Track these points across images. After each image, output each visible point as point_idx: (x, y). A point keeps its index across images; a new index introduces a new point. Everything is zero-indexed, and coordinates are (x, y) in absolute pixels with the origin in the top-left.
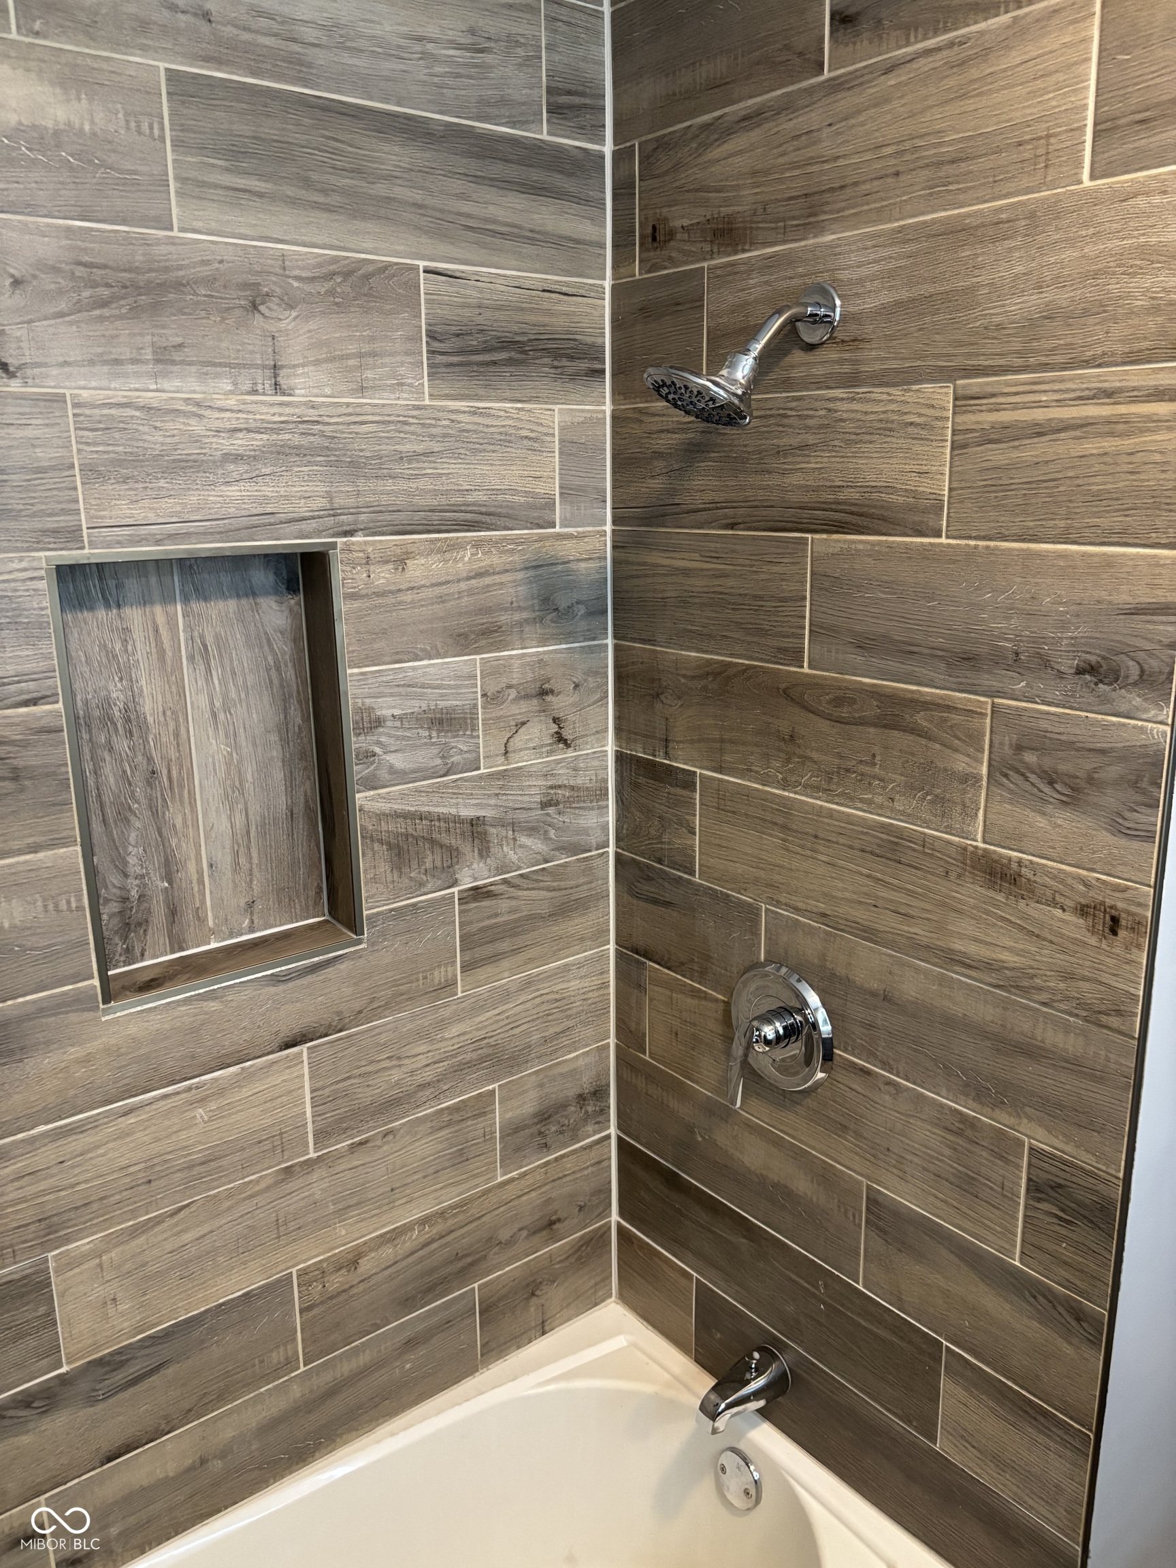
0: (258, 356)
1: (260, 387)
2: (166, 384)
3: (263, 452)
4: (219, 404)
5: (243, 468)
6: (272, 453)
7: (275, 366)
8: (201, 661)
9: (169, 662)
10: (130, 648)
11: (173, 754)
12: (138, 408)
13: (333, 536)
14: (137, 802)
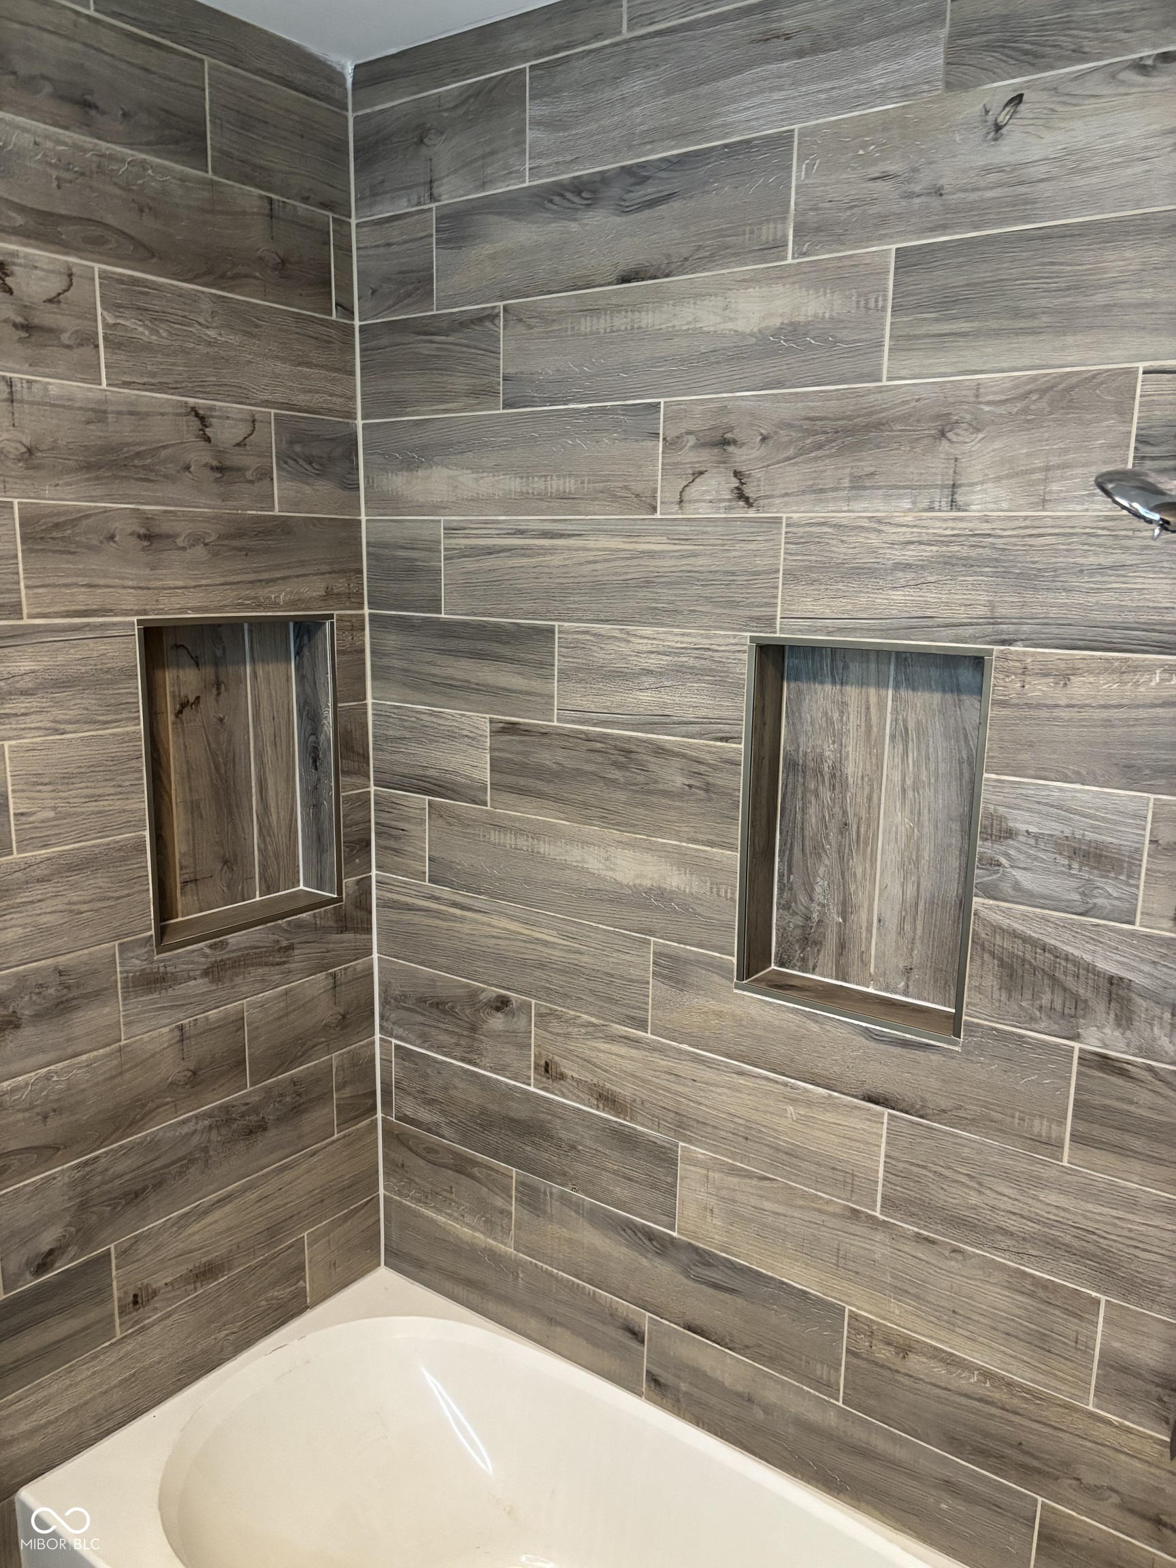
0: (939, 477)
1: (936, 505)
2: (857, 506)
3: (931, 562)
4: (897, 520)
5: (910, 576)
6: (939, 563)
7: (954, 485)
8: (901, 742)
9: (873, 737)
10: (845, 718)
11: (864, 814)
12: (830, 526)
13: (989, 643)
14: (830, 844)
